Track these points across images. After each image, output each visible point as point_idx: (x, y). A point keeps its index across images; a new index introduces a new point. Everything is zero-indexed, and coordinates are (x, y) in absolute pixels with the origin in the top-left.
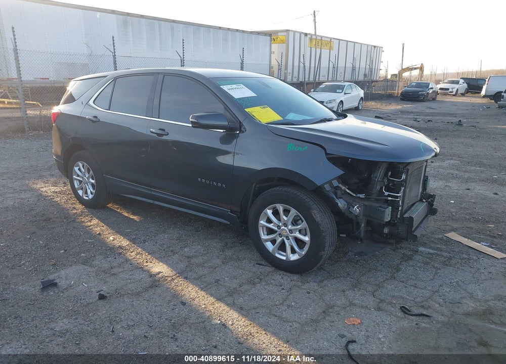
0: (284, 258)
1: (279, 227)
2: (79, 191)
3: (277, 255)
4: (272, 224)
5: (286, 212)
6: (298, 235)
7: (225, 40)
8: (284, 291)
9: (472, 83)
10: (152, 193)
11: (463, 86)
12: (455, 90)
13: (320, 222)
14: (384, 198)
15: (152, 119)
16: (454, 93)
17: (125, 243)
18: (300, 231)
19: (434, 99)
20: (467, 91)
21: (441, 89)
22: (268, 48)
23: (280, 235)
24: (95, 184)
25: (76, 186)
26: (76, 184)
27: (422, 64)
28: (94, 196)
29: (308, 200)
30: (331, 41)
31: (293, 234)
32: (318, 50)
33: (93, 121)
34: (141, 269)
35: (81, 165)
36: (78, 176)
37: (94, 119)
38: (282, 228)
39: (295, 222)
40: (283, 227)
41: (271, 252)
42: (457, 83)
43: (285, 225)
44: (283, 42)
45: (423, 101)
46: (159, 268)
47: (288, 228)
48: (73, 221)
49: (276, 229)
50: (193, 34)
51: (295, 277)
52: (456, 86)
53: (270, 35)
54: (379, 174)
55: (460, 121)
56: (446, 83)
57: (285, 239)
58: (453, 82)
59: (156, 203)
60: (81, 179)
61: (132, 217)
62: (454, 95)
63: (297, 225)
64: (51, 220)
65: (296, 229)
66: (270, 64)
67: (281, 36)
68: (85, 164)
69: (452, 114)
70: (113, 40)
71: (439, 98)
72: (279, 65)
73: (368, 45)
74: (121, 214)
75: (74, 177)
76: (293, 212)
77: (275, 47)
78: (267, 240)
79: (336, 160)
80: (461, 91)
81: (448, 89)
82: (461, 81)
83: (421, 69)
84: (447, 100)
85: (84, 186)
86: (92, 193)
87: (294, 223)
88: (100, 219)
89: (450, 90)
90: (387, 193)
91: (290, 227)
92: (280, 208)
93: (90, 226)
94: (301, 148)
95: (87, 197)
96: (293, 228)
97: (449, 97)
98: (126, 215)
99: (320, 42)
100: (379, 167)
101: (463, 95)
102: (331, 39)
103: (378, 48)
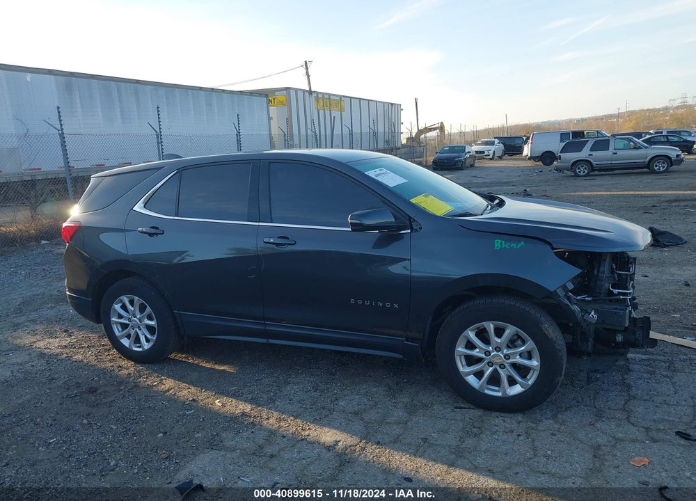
0: (499, 394)
1: (487, 353)
2: (122, 341)
3: (487, 392)
4: (477, 350)
5: (499, 332)
6: (518, 360)
7: (210, 105)
8: (521, 438)
9: (508, 143)
10: (267, 328)
11: (498, 148)
12: (491, 153)
13: (554, 339)
14: (614, 297)
15: (261, 224)
16: (491, 157)
17: (247, 408)
18: (521, 355)
19: (472, 166)
20: (505, 153)
21: (477, 152)
22: (265, 112)
23: (490, 364)
24: (156, 327)
25: (117, 334)
26: (117, 331)
27: (442, 123)
28: (153, 345)
29: (533, 312)
30: (341, 100)
31: (511, 361)
32: (327, 113)
33: (151, 235)
34: (304, 442)
35: (126, 300)
36: (120, 316)
37: (153, 231)
38: (492, 354)
39: (512, 344)
40: (495, 353)
41: (477, 388)
42: (492, 143)
43: (498, 349)
44: (282, 103)
45: (461, 169)
46: (328, 435)
47: (502, 353)
48: (135, 386)
49: (483, 356)
50: (166, 98)
51: (519, 417)
52: (493, 148)
53: (266, 96)
54: (606, 268)
55: (525, 190)
56: (479, 144)
57: (498, 368)
58: (487, 143)
59: (271, 341)
60: (127, 322)
61: (217, 367)
62: (490, 159)
63: (515, 347)
64: (99, 391)
65: (515, 353)
66: (270, 134)
67: (280, 97)
68: (136, 298)
69: (506, 183)
70: (59, 112)
71: (477, 164)
72: (285, 135)
73: (384, 103)
74: (197, 365)
75: (113, 319)
76: (510, 330)
77: (273, 110)
78: (468, 374)
79: (572, 258)
80: (499, 153)
81: (483, 152)
82: (497, 141)
83: (441, 128)
84: (487, 165)
85: (132, 332)
86: (148, 340)
87: (510, 345)
88: (173, 377)
89: (486, 153)
90: (616, 291)
91: (505, 351)
92: (490, 327)
93: (168, 390)
94: (515, 245)
95: (140, 347)
96: (511, 351)
97: (486, 162)
98: (208, 366)
99: (328, 102)
100: (604, 260)
101: (500, 158)
102: (341, 96)
103: (396, 106)
